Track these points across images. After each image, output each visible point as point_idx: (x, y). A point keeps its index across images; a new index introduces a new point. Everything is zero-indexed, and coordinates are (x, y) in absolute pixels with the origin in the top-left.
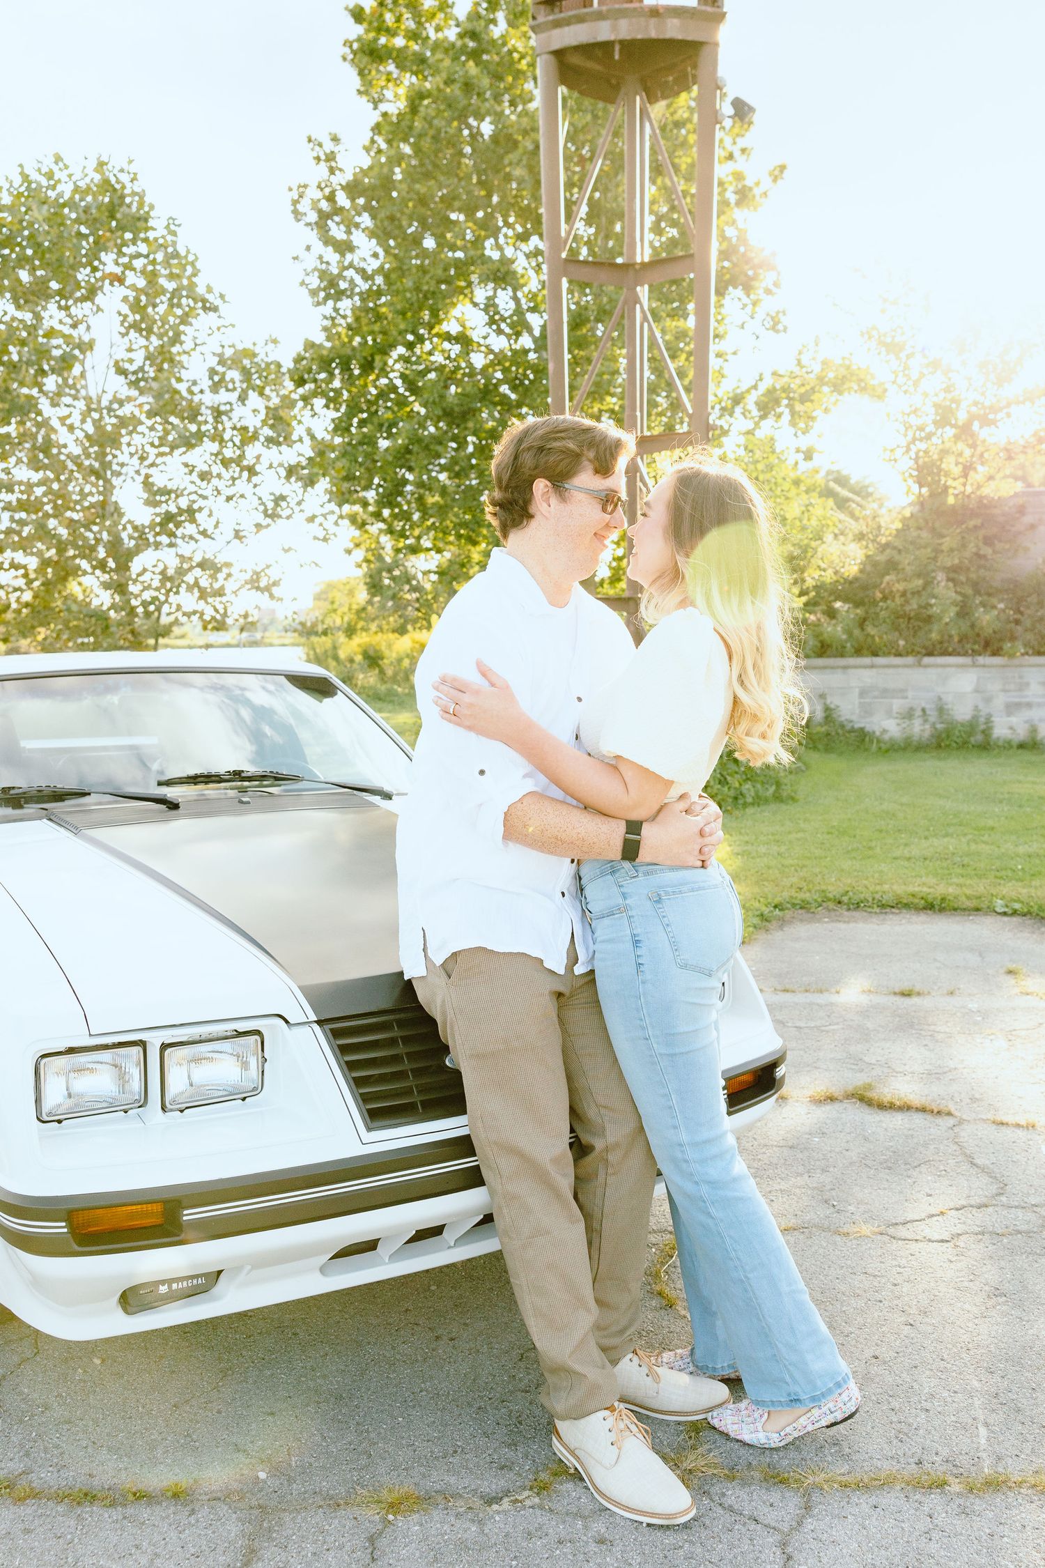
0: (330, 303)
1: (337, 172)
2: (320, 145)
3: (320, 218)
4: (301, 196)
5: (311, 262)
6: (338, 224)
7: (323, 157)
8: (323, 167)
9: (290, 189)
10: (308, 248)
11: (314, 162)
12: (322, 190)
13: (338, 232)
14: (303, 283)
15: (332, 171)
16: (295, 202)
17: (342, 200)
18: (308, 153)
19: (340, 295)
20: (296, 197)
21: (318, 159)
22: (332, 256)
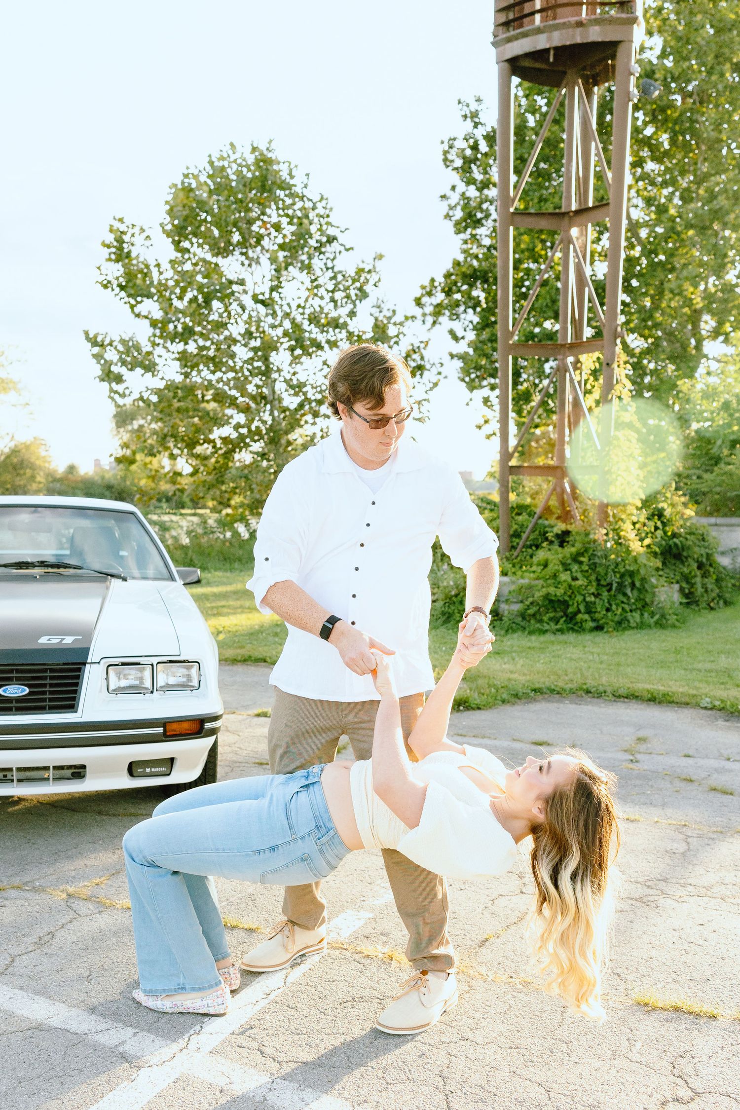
0: (469, 230)
1: (479, 126)
2: (468, 106)
3: (464, 163)
4: (451, 147)
5: (455, 198)
6: (478, 167)
7: (469, 115)
8: (469, 124)
9: (442, 142)
10: (453, 188)
11: (462, 119)
12: (467, 140)
13: (478, 176)
14: (448, 216)
15: (476, 125)
16: (445, 153)
17: (483, 147)
18: (459, 111)
19: (478, 223)
20: (447, 148)
21: (465, 117)
22: (472, 192)
